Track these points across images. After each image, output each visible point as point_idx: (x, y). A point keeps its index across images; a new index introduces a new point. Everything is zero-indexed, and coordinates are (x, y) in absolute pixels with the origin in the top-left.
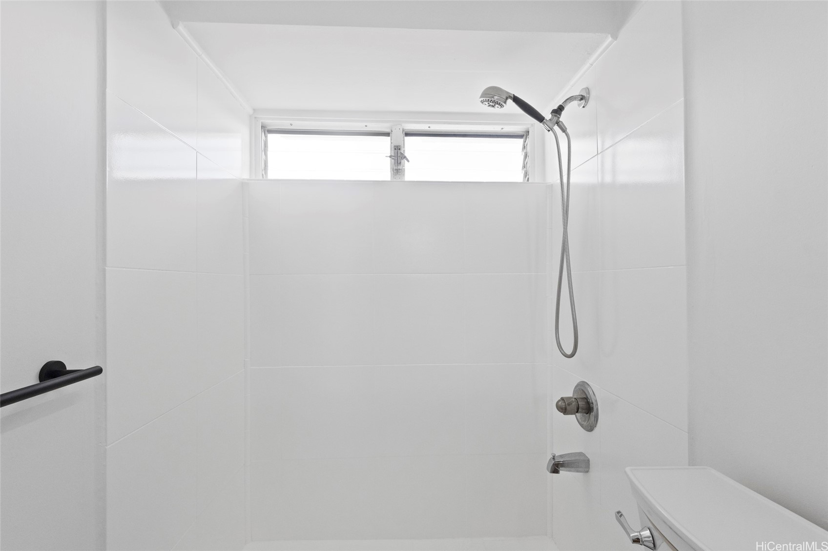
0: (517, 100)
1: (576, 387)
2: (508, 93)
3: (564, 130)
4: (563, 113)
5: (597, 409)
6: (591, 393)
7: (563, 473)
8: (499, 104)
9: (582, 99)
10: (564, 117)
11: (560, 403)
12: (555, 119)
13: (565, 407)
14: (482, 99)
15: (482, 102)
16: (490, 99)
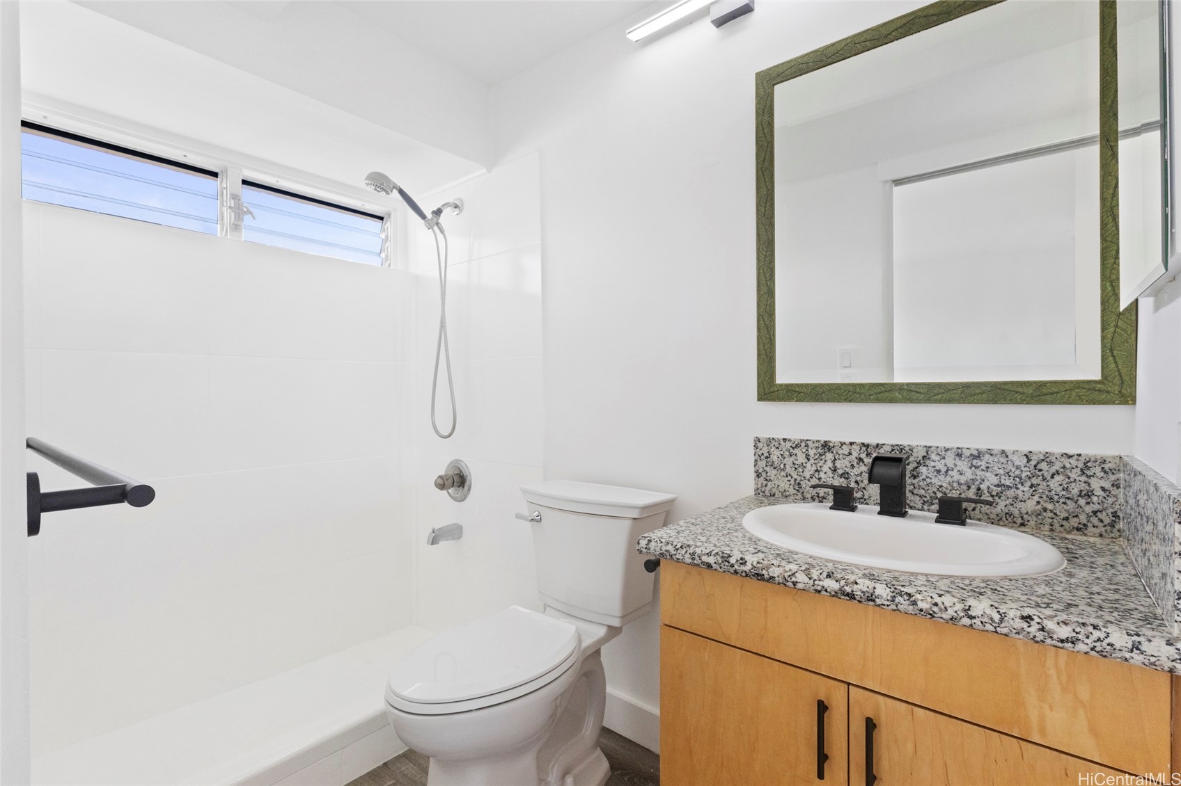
0: (401, 192)
1: (451, 463)
2: (395, 183)
3: (442, 231)
4: (442, 215)
5: (471, 480)
6: (465, 467)
7: (442, 544)
8: (385, 191)
9: (456, 207)
10: (443, 219)
11: (439, 480)
12: (435, 219)
13: (442, 484)
14: (367, 182)
15: (367, 184)
16: (379, 185)
